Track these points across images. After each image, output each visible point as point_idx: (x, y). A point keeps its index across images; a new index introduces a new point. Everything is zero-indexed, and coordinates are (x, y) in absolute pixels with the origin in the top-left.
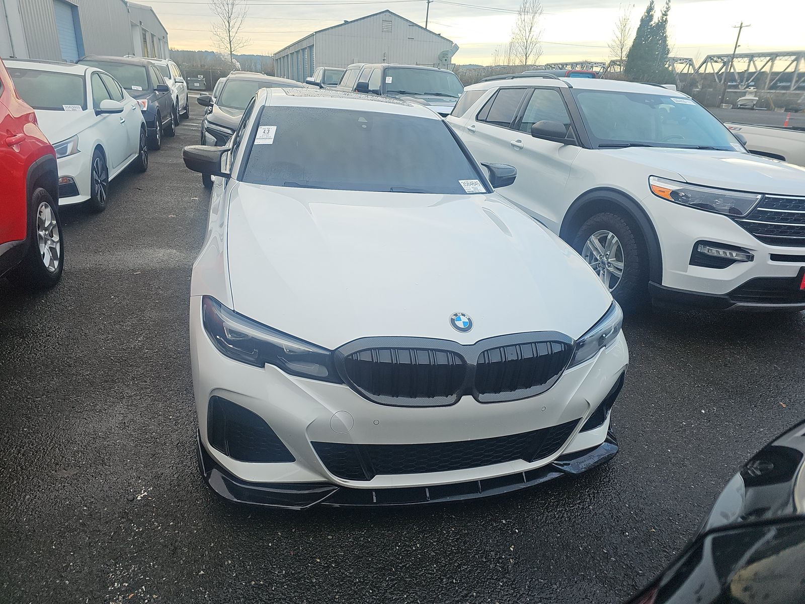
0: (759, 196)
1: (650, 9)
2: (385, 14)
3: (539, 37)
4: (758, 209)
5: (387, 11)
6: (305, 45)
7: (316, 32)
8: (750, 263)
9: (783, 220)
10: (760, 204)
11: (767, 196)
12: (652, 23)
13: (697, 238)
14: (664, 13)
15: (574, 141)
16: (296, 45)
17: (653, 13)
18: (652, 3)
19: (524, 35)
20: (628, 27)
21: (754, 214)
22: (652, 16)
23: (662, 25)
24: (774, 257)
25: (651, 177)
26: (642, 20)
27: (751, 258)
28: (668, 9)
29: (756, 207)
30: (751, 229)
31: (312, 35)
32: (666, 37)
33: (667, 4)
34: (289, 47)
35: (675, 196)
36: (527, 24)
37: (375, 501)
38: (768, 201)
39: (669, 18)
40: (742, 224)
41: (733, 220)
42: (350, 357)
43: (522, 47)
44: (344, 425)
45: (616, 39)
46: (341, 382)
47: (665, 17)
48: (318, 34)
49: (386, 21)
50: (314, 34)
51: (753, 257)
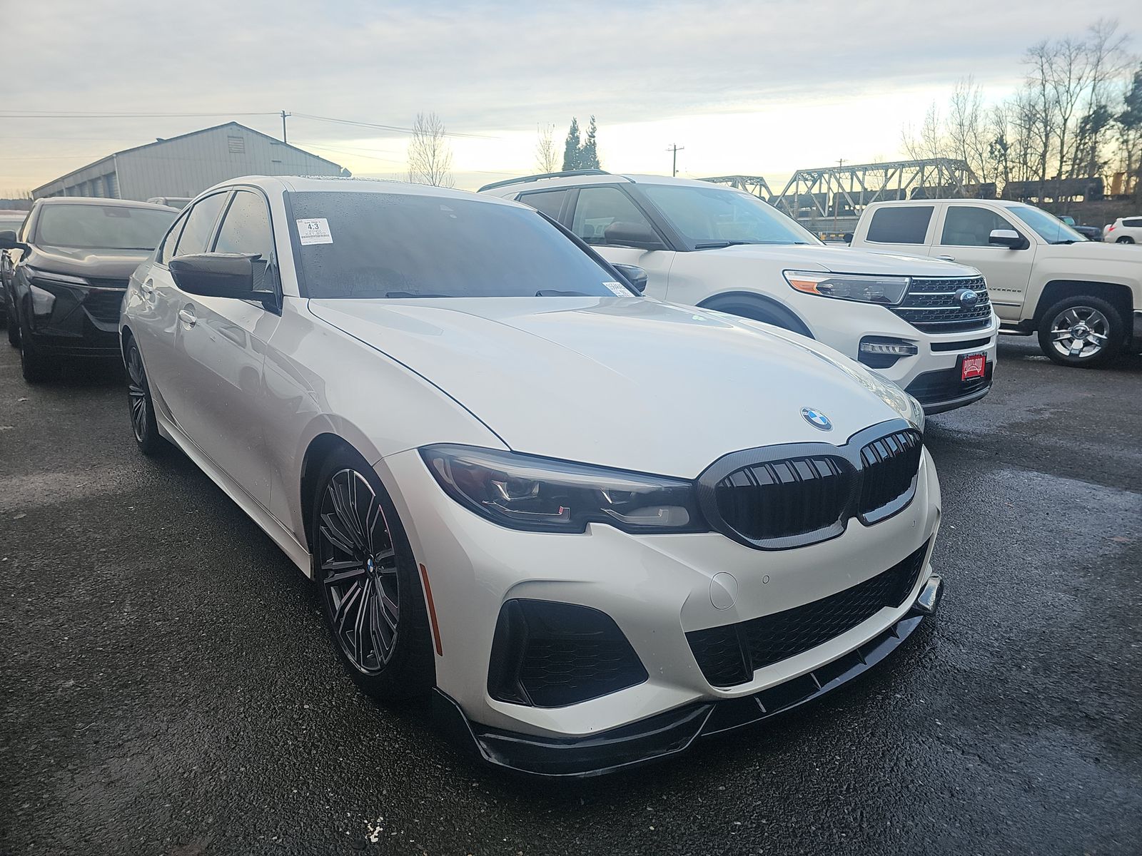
0: (907, 280)
1: (574, 130)
2: (230, 127)
3: (447, 164)
4: (910, 294)
5: (234, 123)
6: (96, 173)
7: (116, 154)
8: (914, 356)
9: (935, 304)
10: (911, 288)
11: (914, 278)
12: (580, 146)
13: (861, 335)
14: (590, 134)
15: (662, 245)
16: (79, 175)
17: (578, 134)
18: (575, 122)
19: (426, 160)
20: (552, 151)
21: (908, 301)
22: (578, 137)
23: (591, 147)
24: (936, 347)
25: (785, 272)
26: (567, 143)
27: (914, 351)
28: (594, 129)
29: (907, 292)
30: (908, 317)
31: (111, 158)
32: (598, 161)
33: (592, 124)
34: (63, 179)
35: (823, 291)
36: (428, 147)
37: (764, 711)
38: (918, 284)
39: (598, 139)
40: (899, 313)
41: (889, 308)
42: (721, 485)
43: (427, 177)
44: (727, 592)
45: (541, 167)
46: (706, 529)
47: (593, 139)
48: (120, 157)
49: (234, 137)
50: (115, 155)
51: (916, 349)
